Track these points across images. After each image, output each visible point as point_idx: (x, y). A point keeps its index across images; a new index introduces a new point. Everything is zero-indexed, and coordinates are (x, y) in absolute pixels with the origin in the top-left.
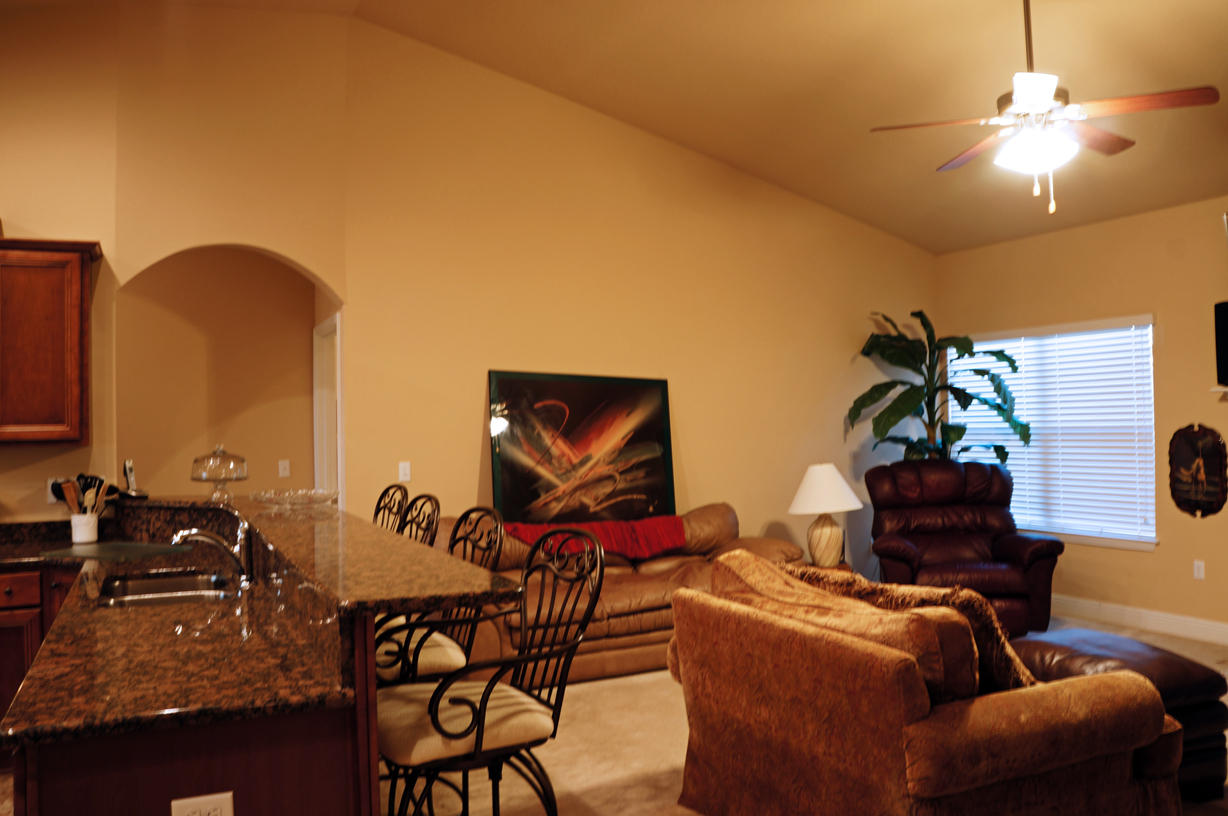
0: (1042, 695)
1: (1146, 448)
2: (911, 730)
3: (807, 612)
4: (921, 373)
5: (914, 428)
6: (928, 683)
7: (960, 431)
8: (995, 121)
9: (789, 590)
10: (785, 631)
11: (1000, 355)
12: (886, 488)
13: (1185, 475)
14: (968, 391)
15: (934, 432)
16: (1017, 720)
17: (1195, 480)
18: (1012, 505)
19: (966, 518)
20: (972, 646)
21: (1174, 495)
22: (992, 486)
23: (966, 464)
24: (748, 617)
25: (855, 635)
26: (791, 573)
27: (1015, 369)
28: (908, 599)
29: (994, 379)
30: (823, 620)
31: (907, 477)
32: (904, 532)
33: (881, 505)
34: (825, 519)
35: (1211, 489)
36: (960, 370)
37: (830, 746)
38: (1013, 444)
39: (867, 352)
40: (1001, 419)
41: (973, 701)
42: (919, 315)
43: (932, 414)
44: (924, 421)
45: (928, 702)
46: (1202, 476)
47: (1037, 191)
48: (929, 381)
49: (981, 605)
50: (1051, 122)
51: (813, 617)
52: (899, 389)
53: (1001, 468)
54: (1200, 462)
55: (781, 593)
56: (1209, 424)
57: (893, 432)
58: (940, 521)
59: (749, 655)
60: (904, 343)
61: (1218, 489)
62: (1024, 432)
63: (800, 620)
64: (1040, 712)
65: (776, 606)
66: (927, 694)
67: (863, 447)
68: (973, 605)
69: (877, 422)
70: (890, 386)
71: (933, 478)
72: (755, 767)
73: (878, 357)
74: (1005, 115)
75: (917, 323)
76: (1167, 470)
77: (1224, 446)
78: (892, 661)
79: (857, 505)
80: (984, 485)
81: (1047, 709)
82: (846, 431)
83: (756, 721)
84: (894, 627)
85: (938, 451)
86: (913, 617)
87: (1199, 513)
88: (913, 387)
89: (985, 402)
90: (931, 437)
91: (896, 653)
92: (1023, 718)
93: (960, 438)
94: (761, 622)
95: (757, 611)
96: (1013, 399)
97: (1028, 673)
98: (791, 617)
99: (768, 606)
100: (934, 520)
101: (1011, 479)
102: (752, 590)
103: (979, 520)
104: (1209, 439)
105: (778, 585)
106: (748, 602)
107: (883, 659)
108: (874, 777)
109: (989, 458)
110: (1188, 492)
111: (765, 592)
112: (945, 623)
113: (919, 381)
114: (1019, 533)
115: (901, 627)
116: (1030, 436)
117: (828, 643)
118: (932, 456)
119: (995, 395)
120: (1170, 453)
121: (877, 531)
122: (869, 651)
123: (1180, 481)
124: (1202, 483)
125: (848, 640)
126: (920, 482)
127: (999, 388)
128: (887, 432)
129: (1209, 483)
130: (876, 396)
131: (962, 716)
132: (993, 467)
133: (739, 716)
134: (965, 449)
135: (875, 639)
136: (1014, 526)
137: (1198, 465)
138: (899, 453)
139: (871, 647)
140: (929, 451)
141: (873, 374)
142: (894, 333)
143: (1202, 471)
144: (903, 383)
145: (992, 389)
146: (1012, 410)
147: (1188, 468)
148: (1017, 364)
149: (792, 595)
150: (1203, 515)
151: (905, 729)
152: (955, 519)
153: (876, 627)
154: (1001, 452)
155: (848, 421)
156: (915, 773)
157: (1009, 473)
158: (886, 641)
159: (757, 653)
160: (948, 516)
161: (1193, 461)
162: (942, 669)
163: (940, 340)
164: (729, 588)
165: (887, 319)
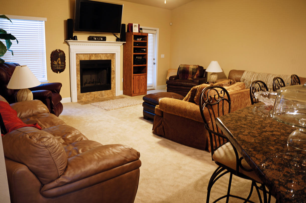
13: (55, 63)
17: (58, 64)
21: (52, 69)
35: (62, 66)
46: (60, 63)
54: (59, 59)
56: (61, 49)
61: (64, 66)
76: (50, 62)
77: (65, 55)
87: (59, 72)
104: (62, 53)
110: (56, 67)
120: (51, 58)
123: (54, 64)
124: (60, 64)
129: (62, 64)
137: (59, 60)
143: (60, 61)
147: (56, 61)
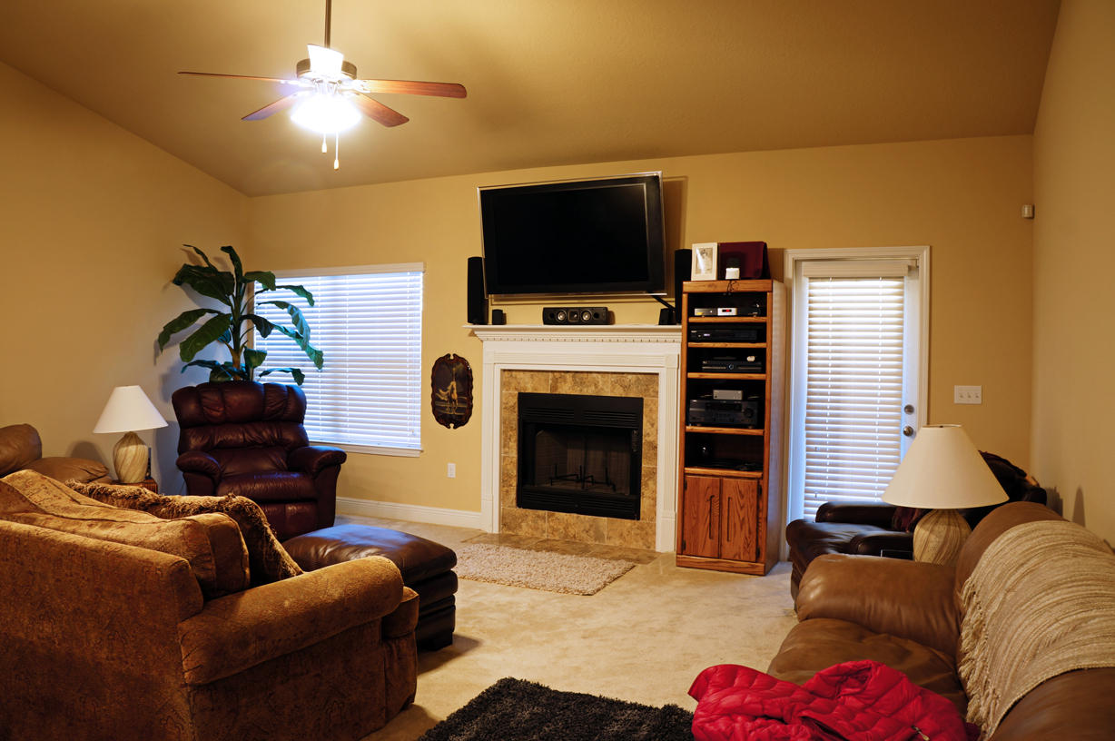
0: (304, 582)
1: (414, 373)
2: (185, 626)
3: (90, 526)
4: (230, 304)
5: (220, 353)
6: (201, 582)
7: (261, 356)
8: (293, 82)
9: (76, 505)
10: (66, 545)
11: (299, 290)
12: (192, 407)
13: (443, 395)
14: (270, 321)
15: (239, 357)
16: (281, 606)
17: (451, 400)
18: (305, 421)
19: (264, 434)
20: (241, 544)
21: (435, 412)
22: (288, 405)
23: (266, 385)
24: (29, 535)
25: (135, 544)
26: (79, 490)
27: (312, 303)
28: (188, 507)
29: (293, 311)
30: (104, 533)
31: (212, 398)
32: (208, 449)
33: (186, 423)
34: (131, 438)
35: (462, 406)
36: (264, 302)
37: (112, 652)
38: (308, 369)
39: (179, 280)
40: (299, 347)
41: (243, 594)
42: (228, 249)
43: (237, 342)
44: (230, 347)
45: (201, 598)
46: (455, 396)
47: (324, 149)
48: (236, 310)
49: (251, 509)
50: (341, 91)
51: (96, 530)
52: (208, 316)
53: (297, 389)
54: (454, 384)
55: (66, 509)
56: (461, 354)
57: (199, 356)
58: (241, 437)
59: (30, 572)
60: (213, 275)
61: (467, 407)
62: (318, 359)
63: (82, 534)
64: (302, 597)
65: (59, 523)
66: (200, 592)
67: (172, 369)
68: (244, 510)
69: (184, 346)
70: (200, 313)
71: (235, 398)
72: (39, 683)
73: (189, 286)
74: (302, 79)
75: (226, 256)
76: (430, 390)
77: (471, 371)
78: (166, 565)
79: (163, 424)
80: (280, 405)
81: (308, 593)
82: (156, 355)
83: (39, 638)
84: (170, 534)
85: (241, 374)
86: (189, 523)
87: (452, 425)
88: (221, 316)
89: (285, 331)
90: (236, 362)
91: (170, 557)
92: (287, 603)
93: (260, 362)
94: (42, 539)
95: (39, 528)
96: (309, 329)
97: (296, 564)
98: (73, 532)
99: (52, 524)
100: (235, 436)
101: (305, 398)
102: (37, 509)
103: (276, 436)
104: (461, 366)
105: (65, 502)
106: (31, 521)
107: (158, 564)
108: (154, 673)
109: (287, 380)
110: (444, 408)
111: (50, 510)
112: (216, 527)
113: (226, 310)
114: (311, 446)
115: (177, 533)
116: (322, 361)
117: (108, 553)
118: (235, 379)
119: (293, 326)
120: (433, 378)
121: (183, 446)
122: (146, 556)
123: (439, 400)
124: (455, 401)
125: (126, 548)
126: (224, 402)
127: (297, 320)
128: (193, 356)
129: (460, 401)
130: (185, 322)
131: (233, 607)
132: (290, 389)
133: (21, 635)
134: (266, 373)
135: (153, 546)
136: (307, 439)
137: (452, 386)
138: (204, 376)
139: (147, 553)
140: (233, 373)
141: (185, 302)
142: (205, 265)
143: (455, 391)
144: (211, 311)
145: (291, 320)
146: (308, 338)
147: (445, 389)
148: (314, 298)
149: (76, 511)
150: (455, 428)
151: (180, 625)
152: (254, 434)
153: (154, 535)
154: (298, 375)
155: (158, 344)
156: (189, 663)
157: (303, 393)
158: (162, 547)
159: (39, 570)
160: (248, 433)
161: (448, 384)
162: (214, 567)
163: (247, 274)
164: (12, 509)
165: (199, 252)
